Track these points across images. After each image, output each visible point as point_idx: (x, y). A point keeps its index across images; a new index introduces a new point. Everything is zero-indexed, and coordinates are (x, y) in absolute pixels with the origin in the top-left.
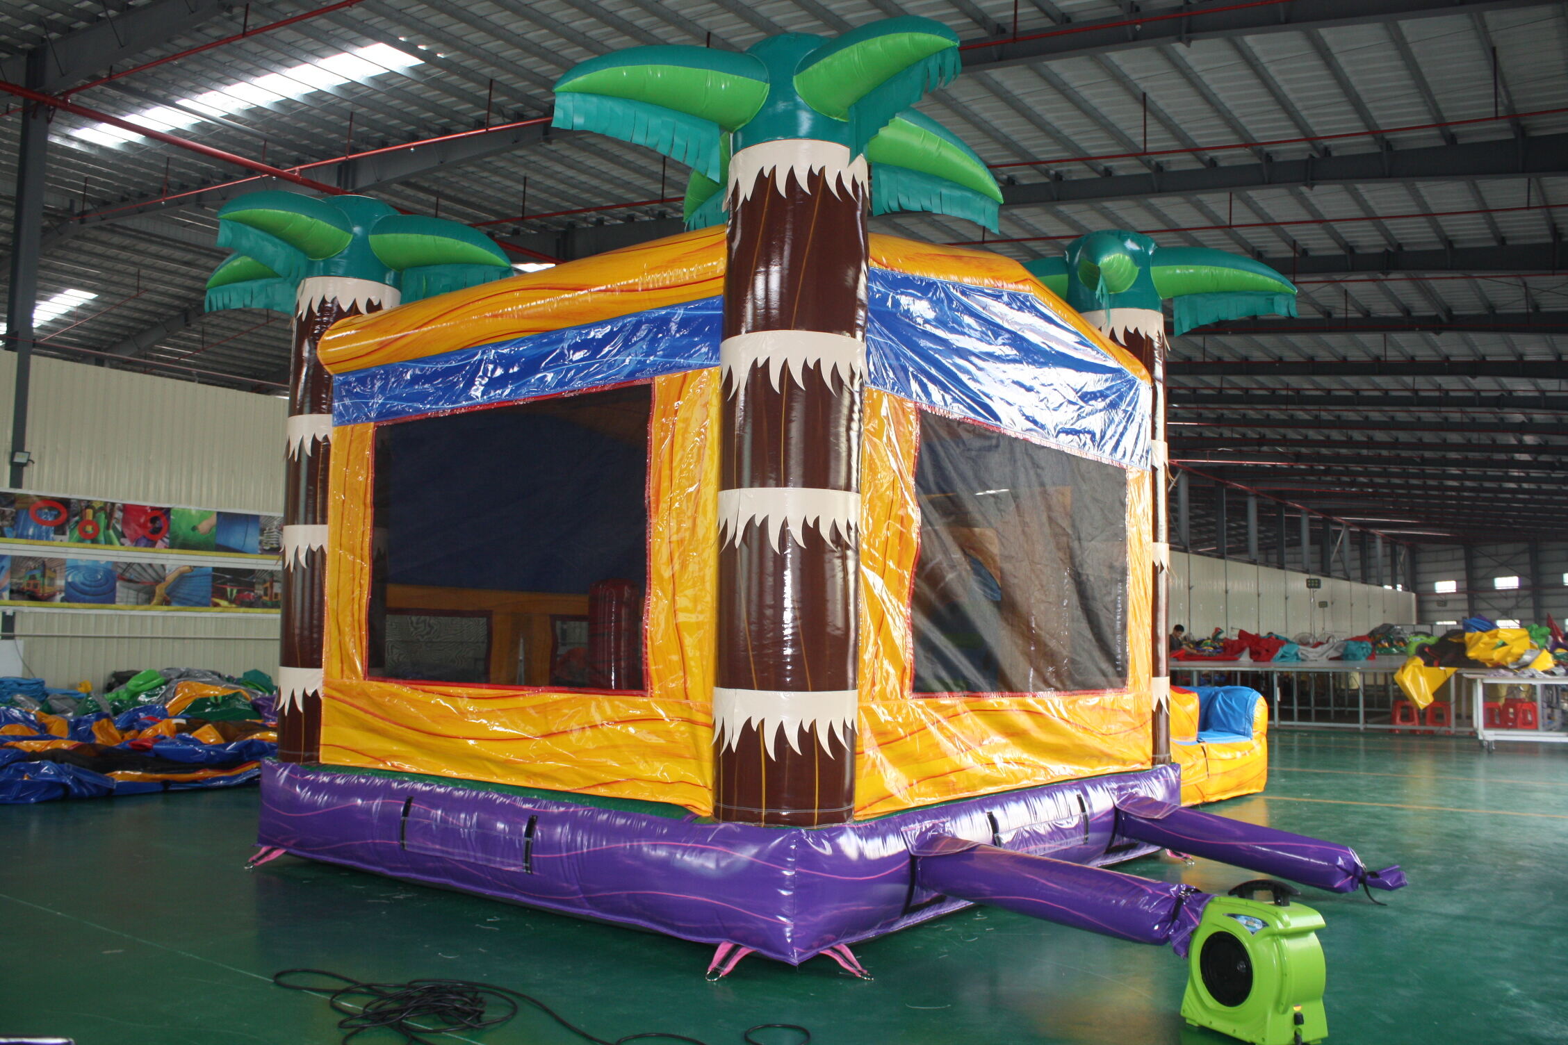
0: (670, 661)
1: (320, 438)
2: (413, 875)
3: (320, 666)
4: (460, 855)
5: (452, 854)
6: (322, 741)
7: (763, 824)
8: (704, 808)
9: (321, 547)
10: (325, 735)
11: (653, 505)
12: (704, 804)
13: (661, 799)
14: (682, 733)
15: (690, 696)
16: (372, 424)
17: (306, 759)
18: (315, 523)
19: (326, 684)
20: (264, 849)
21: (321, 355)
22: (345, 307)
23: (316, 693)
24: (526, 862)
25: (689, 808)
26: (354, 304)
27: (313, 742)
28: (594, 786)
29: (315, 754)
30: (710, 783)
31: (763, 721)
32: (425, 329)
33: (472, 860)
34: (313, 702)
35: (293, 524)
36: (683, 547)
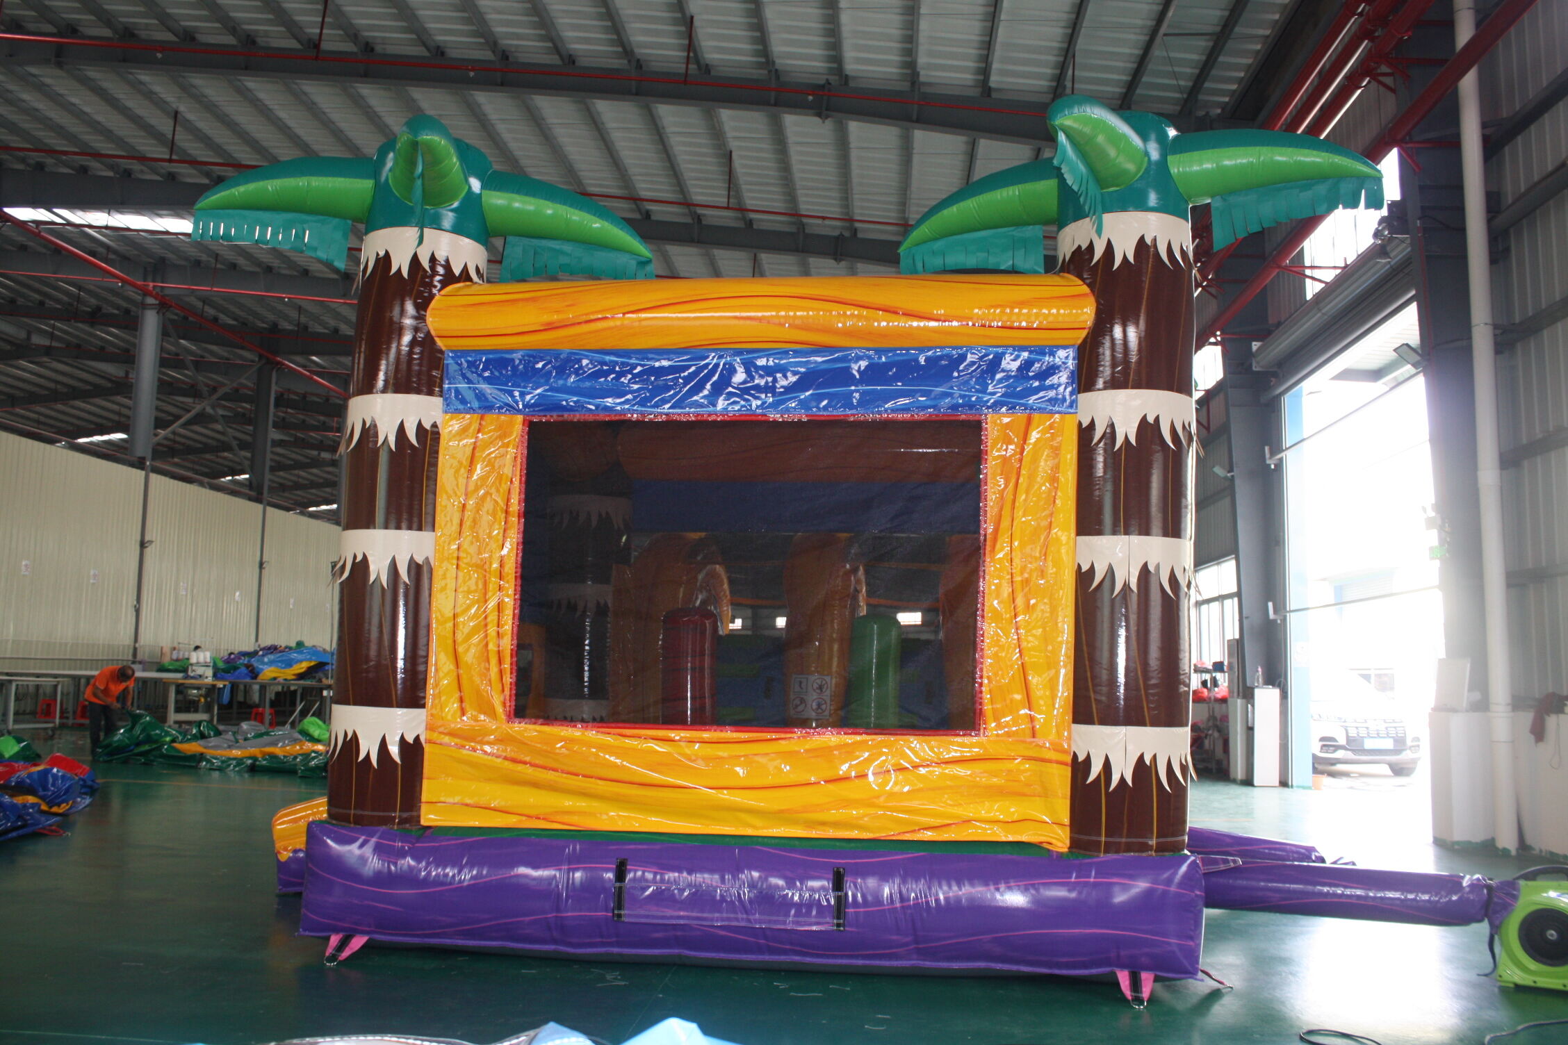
0: (1012, 700)
1: (427, 426)
2: (616, 950)
3: (423, 706)
4: (722, 920)
5: (712, 920)
6: (424, 798)
7: (1154, 853)
8: (1059, 844)
9: (427, 559)
10: (429, 790)
11: (988, 543)
12: (1060, 840)
13: (1011, 838)
14: (1026, 771)
15: (1038, 734)
16: (520, 418)
17: (403, 821)
18: (420, 529)
19: (430, 728)
20: (334, 940)
21: (434, 322)
22: (457, 271)
23: (417, 738)
24: (838, 918)
25: (1045, 845)
26: (465, 270)
27: (412, 799)
28: (914, 831)
29: (415, 814)
30: (1067, 821)
31: (1155, 757)
32: (643, 315)
33: (743, 924)
34: (413, 750)
35: (368, 527)
36: (1021, 587)
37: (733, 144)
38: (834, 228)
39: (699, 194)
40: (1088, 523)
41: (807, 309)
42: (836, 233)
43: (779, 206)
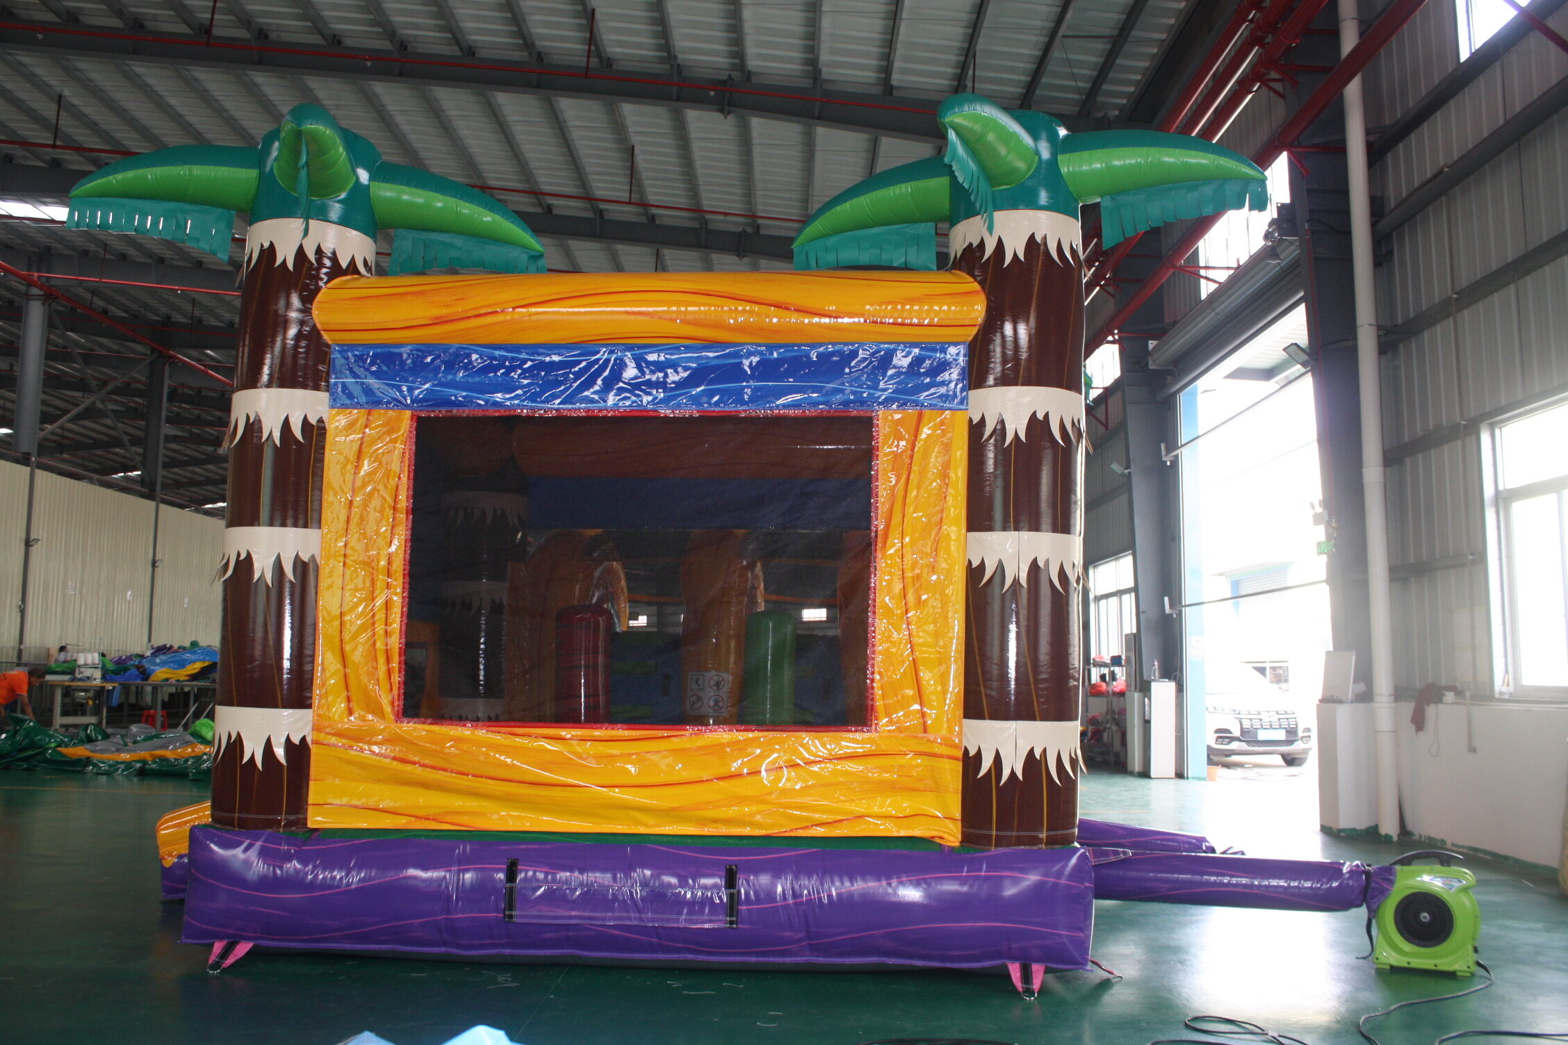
0: (903, 696)
1: (313, 421)
2: (507, 951)
3: (309, 706)
4: (614, 919)
5: (604, 919)
6: (311, 801)
7: (1043, 846)
8: (951, 838)
9: (313, 556)
10: (315, 792)
11: (880, 540)
12: (951, 835)
13: (902, 833)
14: (917, 766)
15: (930, 729)
16: (408, 413)
17: (289, 824)
18: (306, 526)
19: (317, 728)
20: (218, 947)
21: (320, 315)
22: (344, 264)
23: (303, 739)
24: (731, 915)
25: (937, 840)
26: (353, 262)
27: (298, 801)
28: (807, 827)
29: (301, 816)
30: (958, 815)
31: (1045, 751)
32: (533, 310)
33: (634, 923)
34: (299, 752)
35: (252, 525)
36: (912, 583)
37: (635, 139)
38: (736, 224)
39: (601, 189)
40: (978, 519)
41: (699, 305)
42: (739, 229)
43: (682, 201)
